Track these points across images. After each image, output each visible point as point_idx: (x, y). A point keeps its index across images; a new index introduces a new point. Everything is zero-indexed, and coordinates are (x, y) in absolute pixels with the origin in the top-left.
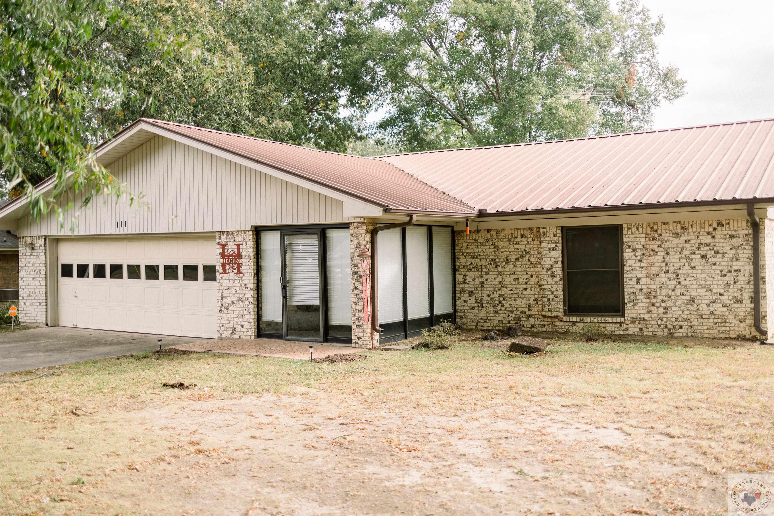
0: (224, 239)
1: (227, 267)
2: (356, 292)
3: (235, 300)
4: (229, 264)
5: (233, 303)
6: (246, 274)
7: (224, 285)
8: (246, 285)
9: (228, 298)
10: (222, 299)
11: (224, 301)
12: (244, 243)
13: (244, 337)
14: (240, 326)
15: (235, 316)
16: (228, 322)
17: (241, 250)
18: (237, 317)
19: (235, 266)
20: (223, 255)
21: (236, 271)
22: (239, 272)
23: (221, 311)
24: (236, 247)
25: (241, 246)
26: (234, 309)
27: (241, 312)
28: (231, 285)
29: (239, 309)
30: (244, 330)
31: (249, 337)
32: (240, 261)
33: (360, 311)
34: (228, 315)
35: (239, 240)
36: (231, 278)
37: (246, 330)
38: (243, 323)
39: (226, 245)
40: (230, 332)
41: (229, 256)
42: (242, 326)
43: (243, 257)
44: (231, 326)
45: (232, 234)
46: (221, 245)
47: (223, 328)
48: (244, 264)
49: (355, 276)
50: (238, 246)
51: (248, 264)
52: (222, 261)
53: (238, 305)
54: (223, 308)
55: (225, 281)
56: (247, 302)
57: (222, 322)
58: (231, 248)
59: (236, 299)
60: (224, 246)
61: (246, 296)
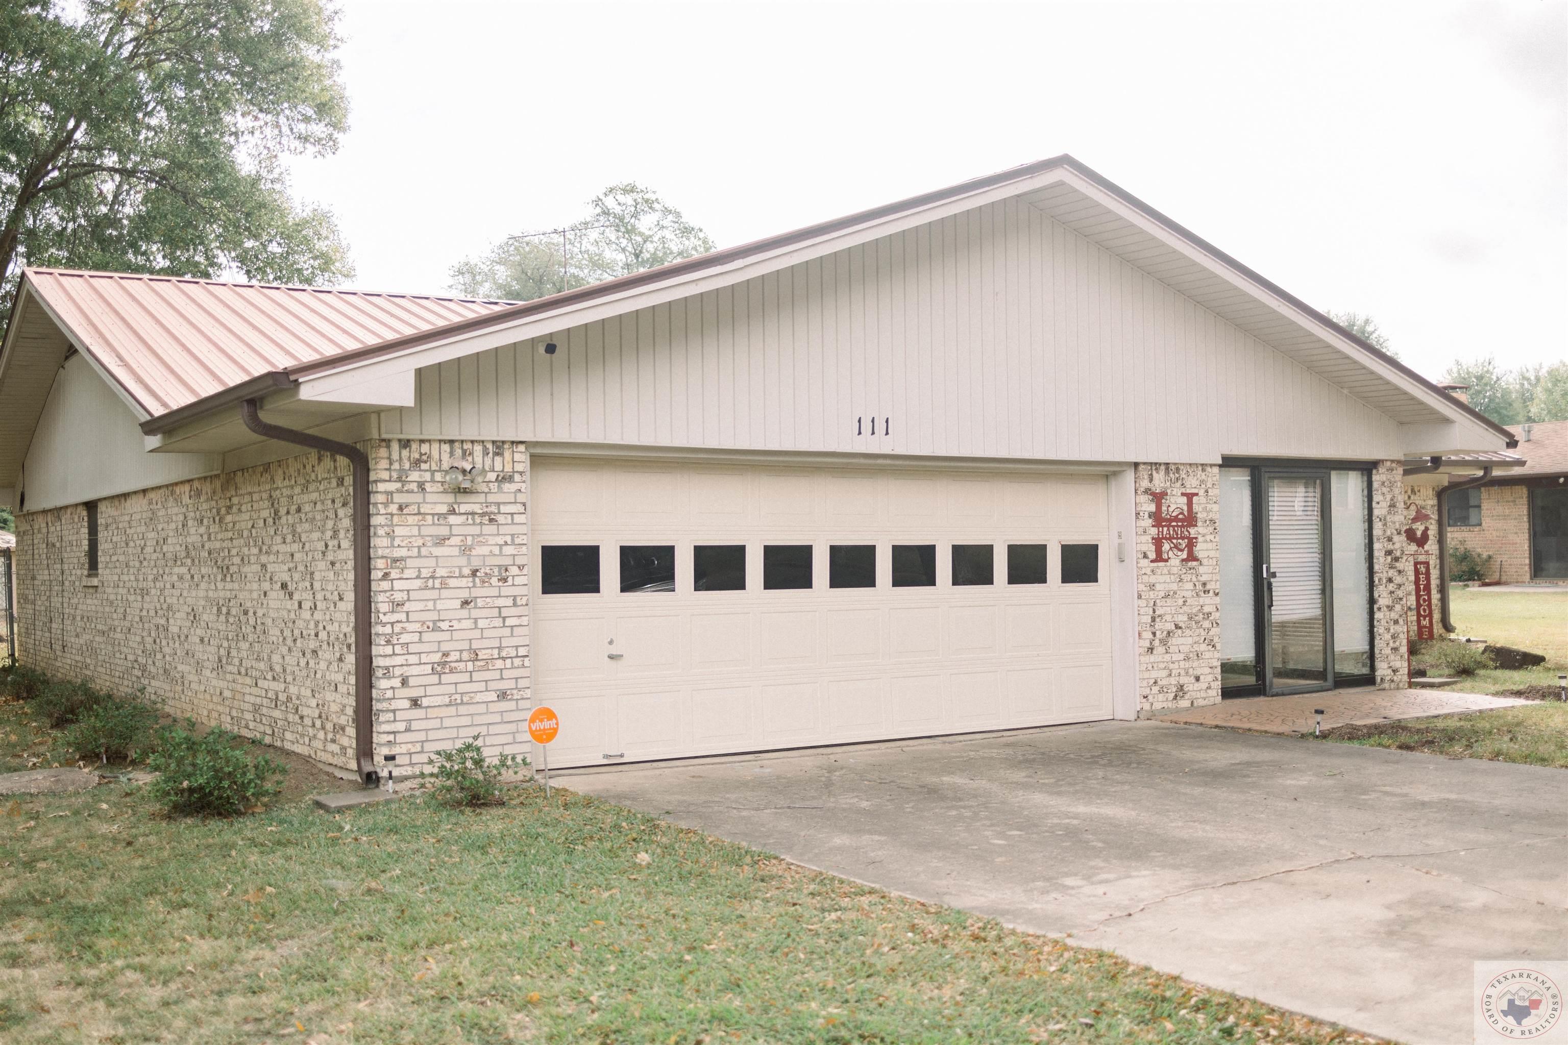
0: (1159, 481)
1: (1166, 546)
2: (1391, 587)
3: (1182, 619)
4: (1170, 539)
5: (1177, 627)
6: (1205, 561)
7: (1158, 587)
8: (1204, 584)
9: (1168, 618)
10: (1153, 619)
11: (1158, 625)
12: (1202, 492)
13: (1201, 702)
14: (1193, 680)
15: (1182, 657)
16: (1166, 673)
17: (1196, 508)
18: (1187, 659)
19: (1184, 543)
20: (1158, 518)
21: (1184, 555)
22: (1192, 557)
23: (1151, 650)
24: (1185, 499)
25: (1195, 499)
26: (1180, 641)
27: (1196, 647)
28: (1174, 587)
29: (1190, 641)
30: (1203, 685)
31: (1211, 701)
32: (1193, 531)
33: (1396, 622)
34: (1167, 657)
35: (1192, 484)
36: (1175, 570)
37: (1205, 686)
38: (1198, 672)
39: (1163, 494)
40: (1171, 696)
41: (1170, 520)
42: (1197, 679)
43: (1199, 524)
44: (1173, 681)
45: (1178, 470)
46: (1154, 494)
47: (1155, 689)
48: (1200, 539)
49: (1389, 558)
50: (1190, 497)
51: (1209, 537)
52: (1154, 531)
53: (1188, 632)
54: (1157, 643)
55: (1162, 579)
56: (1206, 624)
57: (1154, 674)
58: (1175, 504)
59: (1185, 618)
60: (1158, 497)
61: (1206, 609)
